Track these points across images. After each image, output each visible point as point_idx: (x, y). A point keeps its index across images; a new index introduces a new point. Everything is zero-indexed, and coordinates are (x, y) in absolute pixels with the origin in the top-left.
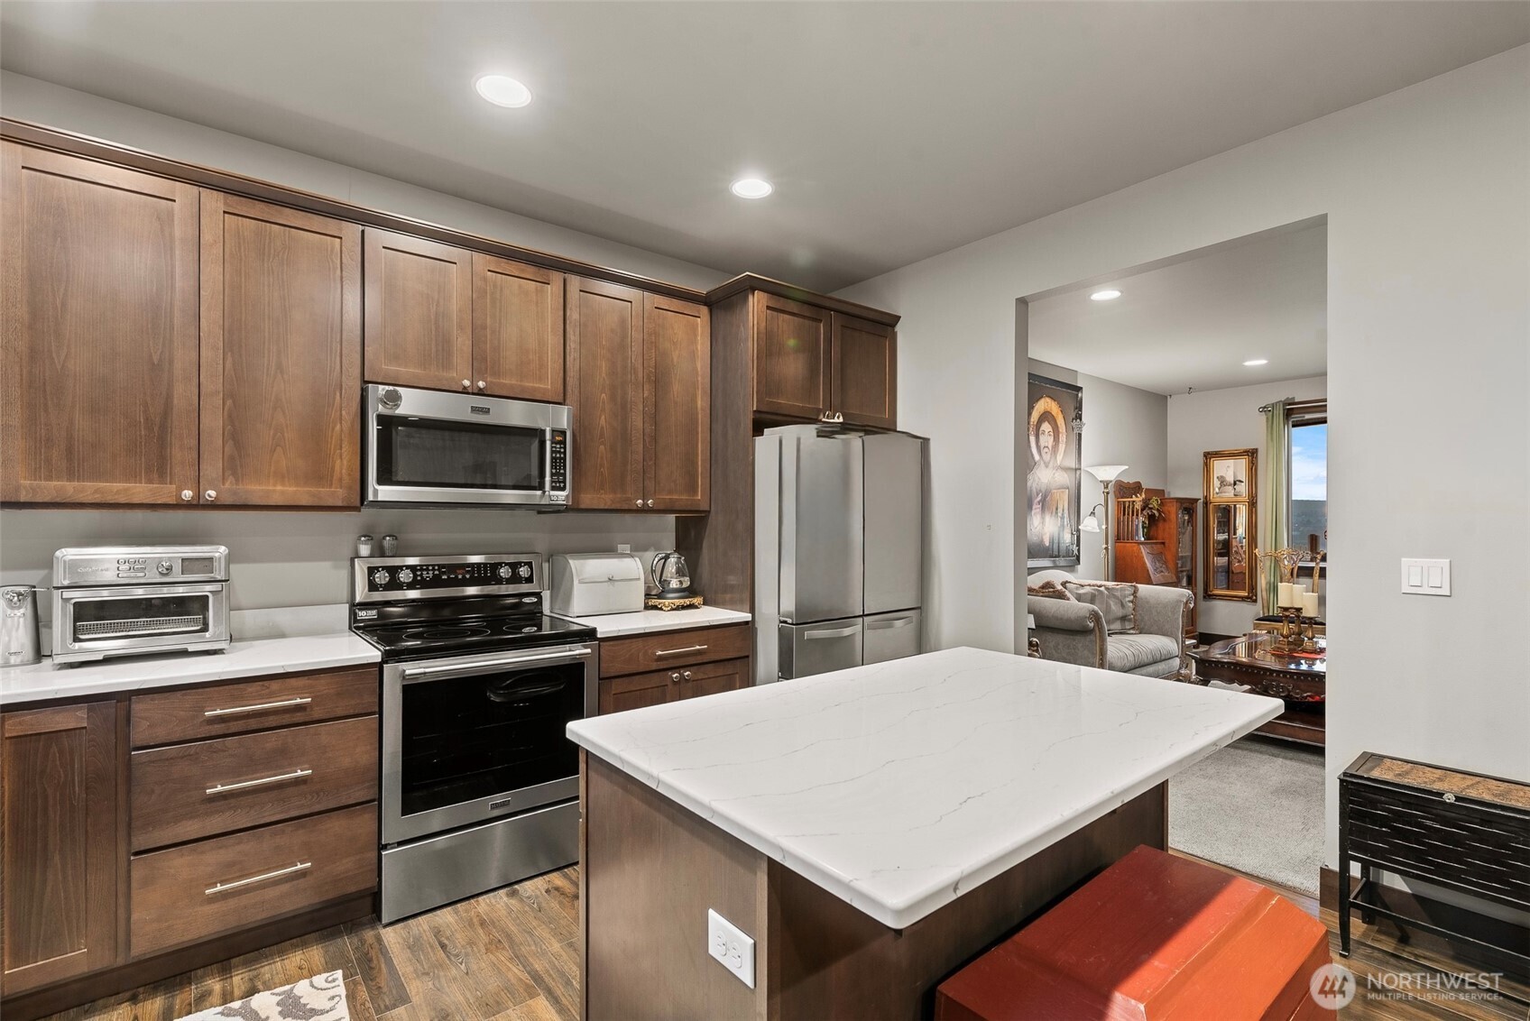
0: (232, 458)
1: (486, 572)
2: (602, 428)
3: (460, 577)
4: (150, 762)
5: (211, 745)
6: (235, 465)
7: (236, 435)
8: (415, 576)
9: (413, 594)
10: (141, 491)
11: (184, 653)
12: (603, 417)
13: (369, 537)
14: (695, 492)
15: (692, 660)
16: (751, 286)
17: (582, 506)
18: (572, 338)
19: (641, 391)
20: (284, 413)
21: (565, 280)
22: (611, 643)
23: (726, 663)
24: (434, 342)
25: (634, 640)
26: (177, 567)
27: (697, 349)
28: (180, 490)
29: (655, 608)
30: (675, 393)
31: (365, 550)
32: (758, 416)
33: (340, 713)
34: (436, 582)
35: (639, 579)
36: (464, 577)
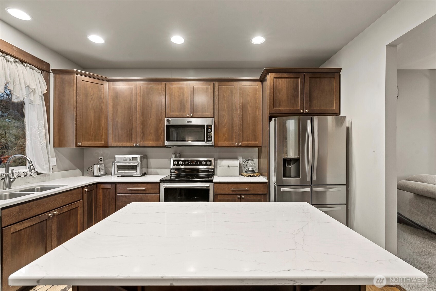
0: (142, 137)
1: (199, 163)
2: (225, 123)
3: (193, 164)
4: (120, 197)
5: (129, 195)
6: (143, 139)
7: (143, 132)
8: (183, 163)
9: (183, 167)
10: (128, 144)
11: (132, 176)
12: (225, 120)
13: (174, 154)
14: (256, 140)
15: (245, 193)
16: (268, 71)
17: (219, 146)
18: (216, 99)
19: (237, 111)
20: (151, 126)
21: (214, 84)
22: (217, 184)
23: (258, 195)
24: (181, 106)
25: (225, 184)
26: (132, 159)
27: (257, 96)
28: (134, 143)
29: (243, 175)
30: (249, 111)
31: (173, 156)
32: (271, 115)
33: (152, 193)
34: (187, 165)
35: (238, 167)
36: (194, 164)
